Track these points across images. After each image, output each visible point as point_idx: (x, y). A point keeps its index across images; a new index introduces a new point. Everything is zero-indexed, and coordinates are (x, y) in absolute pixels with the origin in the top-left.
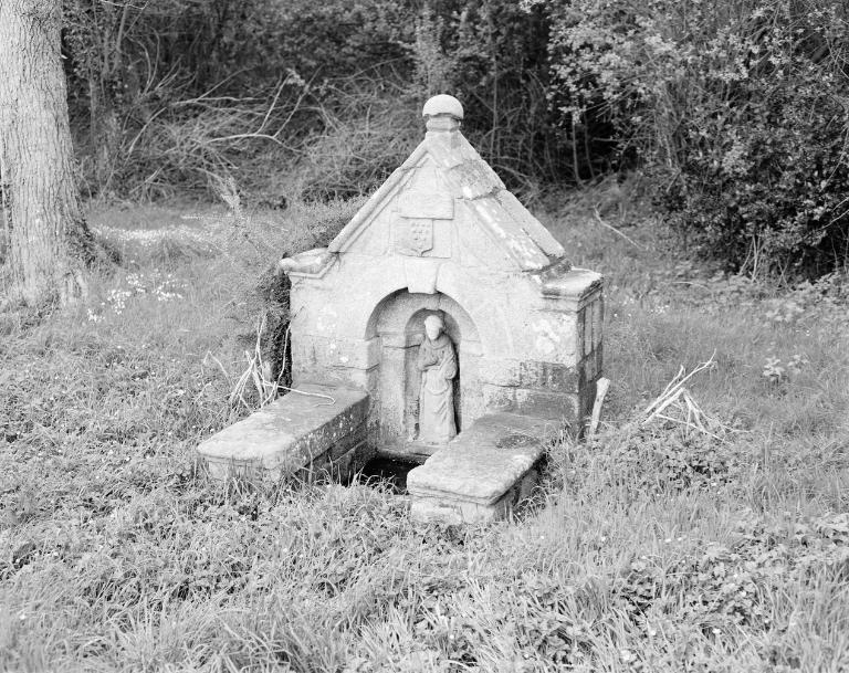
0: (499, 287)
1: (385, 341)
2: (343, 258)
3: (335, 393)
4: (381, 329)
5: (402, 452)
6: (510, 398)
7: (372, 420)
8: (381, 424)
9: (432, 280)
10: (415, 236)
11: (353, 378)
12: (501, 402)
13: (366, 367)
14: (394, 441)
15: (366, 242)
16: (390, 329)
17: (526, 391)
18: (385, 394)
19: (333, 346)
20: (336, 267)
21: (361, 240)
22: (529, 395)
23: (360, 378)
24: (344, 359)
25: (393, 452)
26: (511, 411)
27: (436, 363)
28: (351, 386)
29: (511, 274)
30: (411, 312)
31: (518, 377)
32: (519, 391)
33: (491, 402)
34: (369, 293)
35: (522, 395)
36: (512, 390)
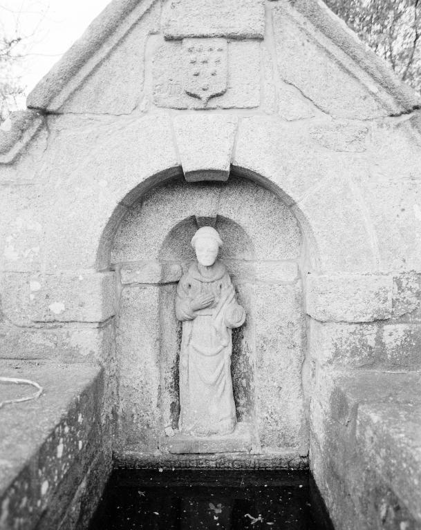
0: (353, 148)
1: (125, 277)
2: (56, 123)
3: (39, 371)
4: (117, 258)
5: (157, 453)
6: (371, 341)
7: (106, 410)
8: (120, 412)
9: (228, 145)
10: (195, 69)
11: (74, 341)
12: (355, 352)
13: (99, 317)
14: (143, 438)
15: (98, 92)
16: (134, 256)
17: (401, 328)
18: (125, 364)
19: (36, 286)
20: (41, 142)
21: (89, 87)
22: (407, 333)
23: (87, 340)
24: (57, 308)
25: (141, 455)
26: (371, 366)
27: (210, 305)
28: (71, 356)
29: (373, 124)
30: (169, 224)
31: (389, 303)
32: (388, 328)
33: (336, 355)
34: (103, 183)
35: (394, 335)
36: (376, 328)
